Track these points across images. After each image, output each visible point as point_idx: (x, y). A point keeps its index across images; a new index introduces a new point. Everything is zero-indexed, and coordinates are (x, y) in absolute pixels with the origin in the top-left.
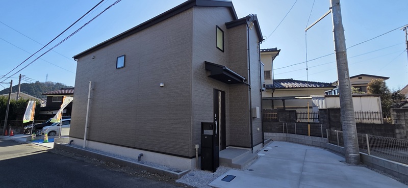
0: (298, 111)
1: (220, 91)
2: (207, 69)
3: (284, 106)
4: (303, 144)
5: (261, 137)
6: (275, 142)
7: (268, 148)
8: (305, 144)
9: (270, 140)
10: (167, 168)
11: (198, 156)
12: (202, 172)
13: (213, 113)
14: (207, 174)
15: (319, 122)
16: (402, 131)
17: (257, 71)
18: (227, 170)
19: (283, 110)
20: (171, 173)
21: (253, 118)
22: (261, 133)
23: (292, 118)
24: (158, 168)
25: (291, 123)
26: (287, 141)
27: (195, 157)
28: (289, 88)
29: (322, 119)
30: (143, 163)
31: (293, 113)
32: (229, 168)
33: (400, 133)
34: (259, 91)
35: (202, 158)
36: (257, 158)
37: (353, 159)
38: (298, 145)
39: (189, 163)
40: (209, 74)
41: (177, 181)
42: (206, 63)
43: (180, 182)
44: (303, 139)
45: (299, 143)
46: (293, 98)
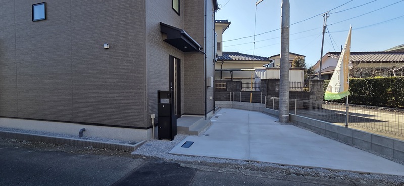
0: (243, 81)
1: (176, 58)
2: (162, 33)
3: (232, 77)
4: (245, 110)
5: (213, 105)
6: (223, 109)
7: (217, 115)
8: (247, 110)
9: (219, 108)
10: (119, 141)
11: (155, 125)
12: (160, 141)
13: (168, 81)
14: (165, 143)
15: (259, 90)
16: (314, 96)
17: (212, 40)
18: (185, 137)
19: (230, 81)
20: (124, 146)
21: (206, 87)
22: (213, 101)
23: (238, 87)
24: (108, 142)
25: (237, 92)
26: (233, 108)
27: (151, 127)
28: (236, 60)
29: (262, 88)
30: (87, 139)
31: (239, 83)
32: (186, 135)
33: (312, 98)
34: (212, 61)
35: (159, 127)
36: (210, 124)
37: (284, 119)
38: (242, 111)
39: (145, 133)
40: (165, 38)
41: (133, 153)
42: (161, 24)
43: (137, 153)
44: (246, 105)
45: (242, 109)
46: (239, 70)
